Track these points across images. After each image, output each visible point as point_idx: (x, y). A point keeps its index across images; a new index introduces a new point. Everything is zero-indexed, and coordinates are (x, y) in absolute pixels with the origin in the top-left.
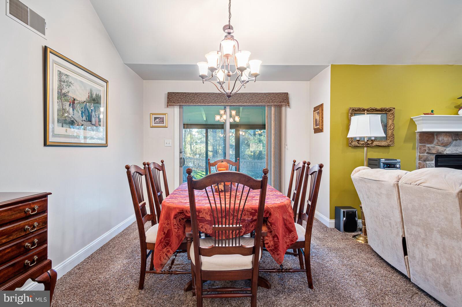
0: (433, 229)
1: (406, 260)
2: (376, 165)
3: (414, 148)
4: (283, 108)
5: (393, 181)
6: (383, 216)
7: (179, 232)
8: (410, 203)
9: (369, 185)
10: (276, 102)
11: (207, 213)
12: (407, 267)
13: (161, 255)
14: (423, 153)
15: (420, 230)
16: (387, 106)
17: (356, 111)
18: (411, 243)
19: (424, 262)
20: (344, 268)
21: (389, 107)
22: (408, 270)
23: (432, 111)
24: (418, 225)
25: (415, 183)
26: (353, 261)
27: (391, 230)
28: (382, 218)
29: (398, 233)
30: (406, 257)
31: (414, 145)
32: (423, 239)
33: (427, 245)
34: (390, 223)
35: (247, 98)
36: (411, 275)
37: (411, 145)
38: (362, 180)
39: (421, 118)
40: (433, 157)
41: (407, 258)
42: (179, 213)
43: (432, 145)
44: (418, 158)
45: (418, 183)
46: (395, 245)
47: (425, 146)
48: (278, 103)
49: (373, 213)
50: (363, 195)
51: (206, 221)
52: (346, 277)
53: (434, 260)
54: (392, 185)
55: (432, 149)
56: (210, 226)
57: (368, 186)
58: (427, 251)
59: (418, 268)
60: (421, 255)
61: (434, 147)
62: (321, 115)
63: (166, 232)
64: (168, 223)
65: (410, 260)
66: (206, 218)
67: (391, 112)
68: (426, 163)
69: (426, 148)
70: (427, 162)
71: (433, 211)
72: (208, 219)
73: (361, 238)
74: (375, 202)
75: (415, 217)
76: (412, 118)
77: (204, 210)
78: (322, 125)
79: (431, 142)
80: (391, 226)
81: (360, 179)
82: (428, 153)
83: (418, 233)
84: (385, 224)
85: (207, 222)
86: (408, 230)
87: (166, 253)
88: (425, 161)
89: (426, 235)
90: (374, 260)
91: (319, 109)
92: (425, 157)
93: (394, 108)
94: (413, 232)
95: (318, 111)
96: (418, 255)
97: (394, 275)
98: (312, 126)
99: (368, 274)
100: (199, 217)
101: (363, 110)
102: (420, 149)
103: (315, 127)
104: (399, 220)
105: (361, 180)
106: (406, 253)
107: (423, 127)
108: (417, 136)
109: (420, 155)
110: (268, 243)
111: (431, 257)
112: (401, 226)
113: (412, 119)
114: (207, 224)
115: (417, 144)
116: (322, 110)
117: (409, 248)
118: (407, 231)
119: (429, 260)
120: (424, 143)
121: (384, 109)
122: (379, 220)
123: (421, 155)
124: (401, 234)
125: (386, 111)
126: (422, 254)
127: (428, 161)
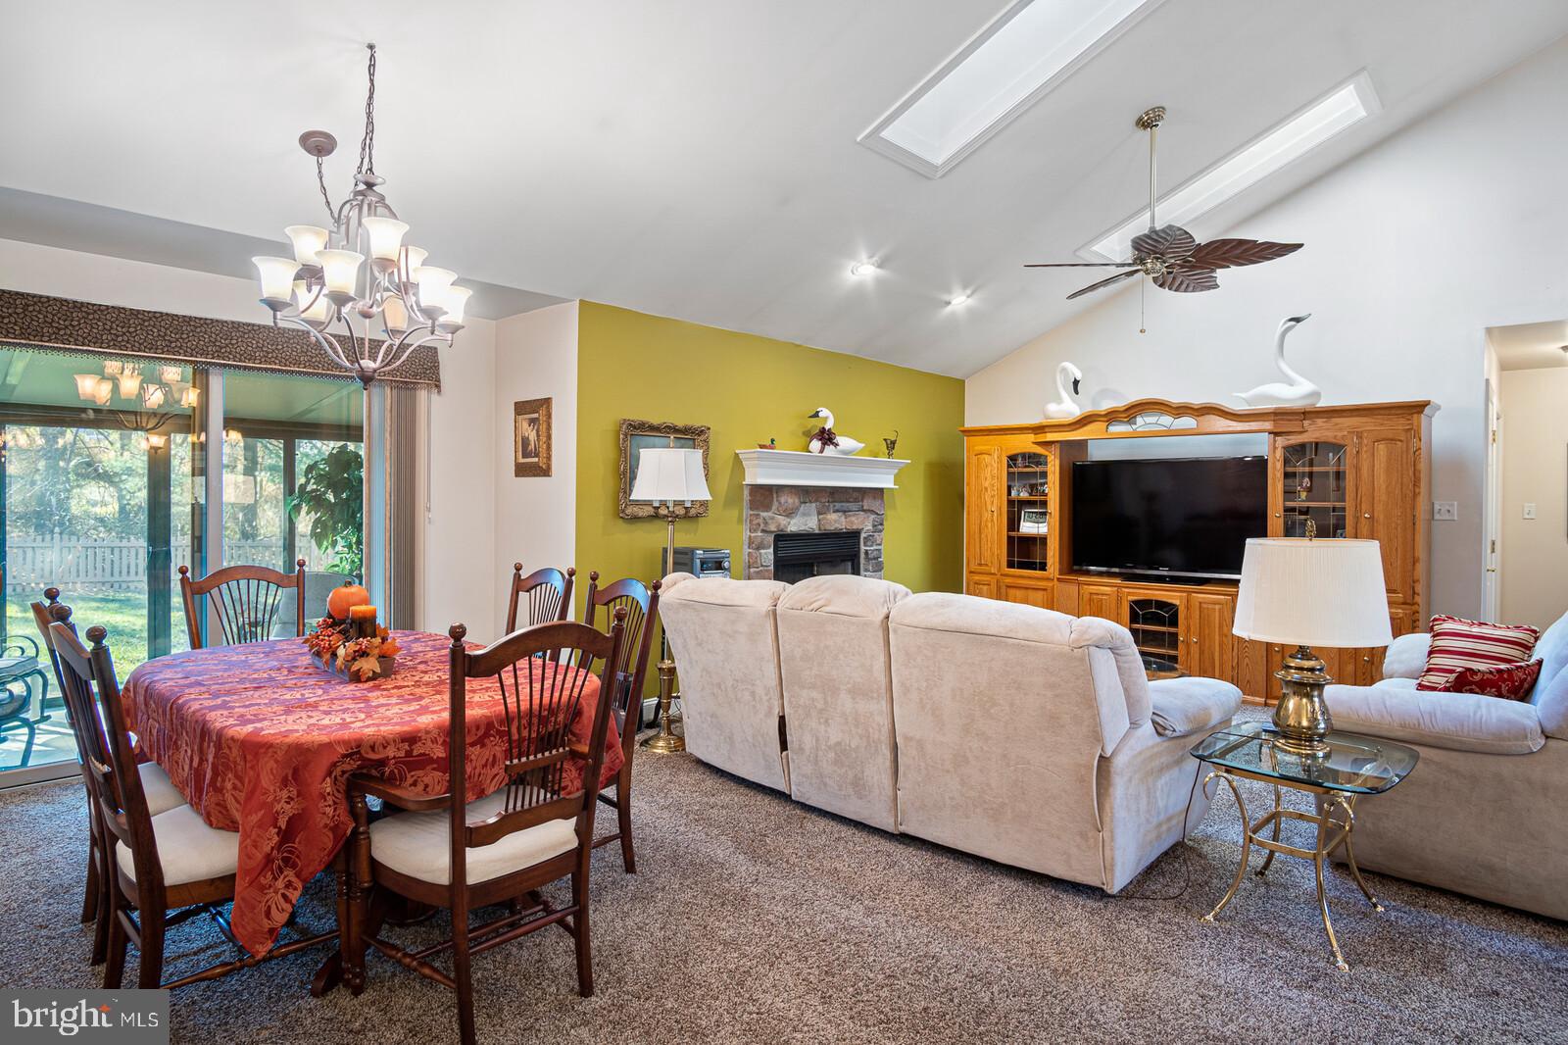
0: (839, 689)
1: (784, 761)
2: (685, 564)
3: (740, 521)
4: (422, 395)
5: (765, 606)
6: (737, 681)
7: (337, 813)
8: (799, 647)
9: (705, 615)
10: (401, 374)
11: (434, 741)
12: (786, 772)
13: (269, 903)
14: (755, 531)
15: (814, 694)
16: (696, 422)
17: (635, 428)
18: (796, 723)
19: (820, 753)
20: (666, 814)
21: (699, 425)
22: (787, 779)
23: (773, 441)
24: (813, 687)
25: (810, 608)
26: (675, 796)
27: (754, 706)
28: (733, 685)
29: (770, 708)
30: (784, 753)
31: (740, 514)
32: (821, 711)
33: (826, 721)
34: (753, 694)
35: (298, 347)
36: (793, 787)
37: (735, 513)
38: (688, 605)
39: (755, 455)
40: (771, 539)
41: (787, 755)
42: (345, 756)
43: (770, 514)
44: (747, 542)
45: (815, 605)
46: (762, 736)
47: (758, 515)
48: (406, 377)
49: (710, 677)
50: (685, 640)
51: (431, 761)
52: (682, 829)
53: (838, 744)
54: (764, 613)
55: (770, 521)
56: (441, 774)
57: (703, 619)
58: (826, 731)
59: (808, 769)
60: (814, 741)
61: (773, 518)
62: (543, 428)
63: (283, 827)
64: (289, 797)
65: (792, 759)
66: (432, 755)
67: (702, 438)
68: (760, 554)
69: (761, 521)
70: (762, 551)
71: (841, 656)
72: (438, 757)
73: (661, 743)
74: (717, 654)
75: (807, 672)
76: (737, 451)
77: (427, 732)
78: (549, 458)
79: (768, 508)
80: (754, 699)
81: (680, 604)
82: (763, 531)
83: (811, 702)
84: (739, 696)
85: (435, 766)
86: (792, 699)
87: (283, 891)
88: (758, 548)
89: (826, 702)
90: (710, 782)
91: (536, 410)
92: (759, 540)
93: (709, 429)
94: (801, 702)
95: (536, 415)
96: (808, 742)
97: (758, 798)
98: (509, 457)
99: (715, 811)
100: (413, 757)
101: (649, 426)
102: (751, 521)
103: (521, 460)
104: (774, 682)
105: (685, 605)
106: (784, 746)
107: (758, 475)
108: (746, 492)
109: (750, 536)
110: (567, 786)
111: (833, 740)
112: (778, 694)
113: (737, 455)
114: (434, 769)
115: (746, 512)
116: (549, 416)
117: (791, 735)
118: (790, 702)
119: (830, 748)
120: (757, 509)
121: (690, 429)
122: (726, 690)
123: (753, 535)
124: (776, 711)
125: (693, 433)
126: (817, 740)
127: (763, 548)
